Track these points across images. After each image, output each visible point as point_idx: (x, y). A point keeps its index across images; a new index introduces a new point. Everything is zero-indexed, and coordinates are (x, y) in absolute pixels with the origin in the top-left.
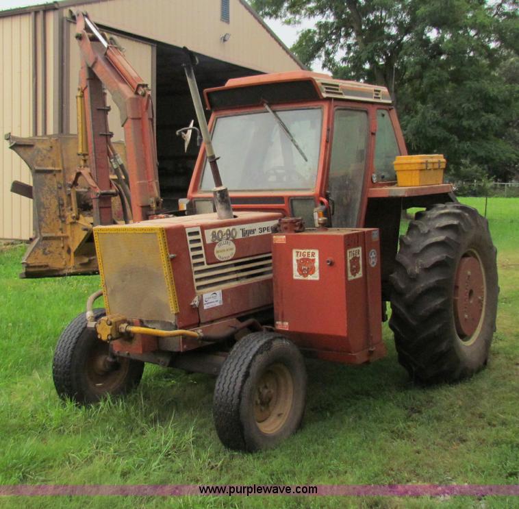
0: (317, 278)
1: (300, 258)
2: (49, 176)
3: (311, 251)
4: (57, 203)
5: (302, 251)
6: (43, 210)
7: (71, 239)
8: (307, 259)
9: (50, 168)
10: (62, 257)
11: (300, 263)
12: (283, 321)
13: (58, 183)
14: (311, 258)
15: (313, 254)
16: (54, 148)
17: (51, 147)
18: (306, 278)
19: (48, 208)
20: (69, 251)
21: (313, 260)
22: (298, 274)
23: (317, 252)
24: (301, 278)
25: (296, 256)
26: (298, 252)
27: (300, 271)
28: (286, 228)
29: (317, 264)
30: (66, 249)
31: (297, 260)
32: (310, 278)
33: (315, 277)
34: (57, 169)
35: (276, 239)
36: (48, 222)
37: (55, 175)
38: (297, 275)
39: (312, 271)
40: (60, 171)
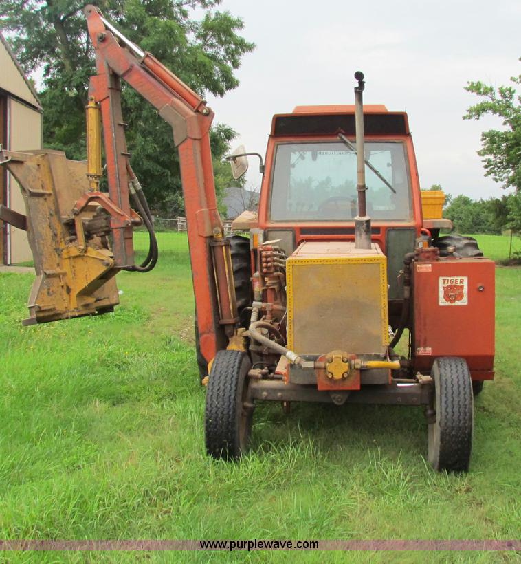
0: (466, 304)
1: (447, 285)
2: (41, 200)
3: (460, 278)
4: (51, 234)
5: (450, 278)
6: (42, 242)
7: (70, 275)
8: (455, 286)
9: (41, 191)
10: (62, 298)
11: (446, 290)
12: (425, 347)
13: (50, 209)
14: (459, 284)
15: (462, 281)
16: (41, 166)
17: (39, 165)
18: (453, 304)
19: (45, 239)
20: (69, 290)
21: (462, 287)
22: (444, 300)
23: (465, 279)
24: (448, 304)
25: (442, 283)
26: (444, 280)
27: (447, 297)
28: (428, 258)
29: (465, 290)
30: (65, 287)
31: (444, 288)
32: (457, 303)
33: (464, 302)
34: (47, 192)
35: (421, 268)
36: (47, 256)
37: (45, 199)
38: (442, 302)
39: (460, 296)
40: (50, 195)
